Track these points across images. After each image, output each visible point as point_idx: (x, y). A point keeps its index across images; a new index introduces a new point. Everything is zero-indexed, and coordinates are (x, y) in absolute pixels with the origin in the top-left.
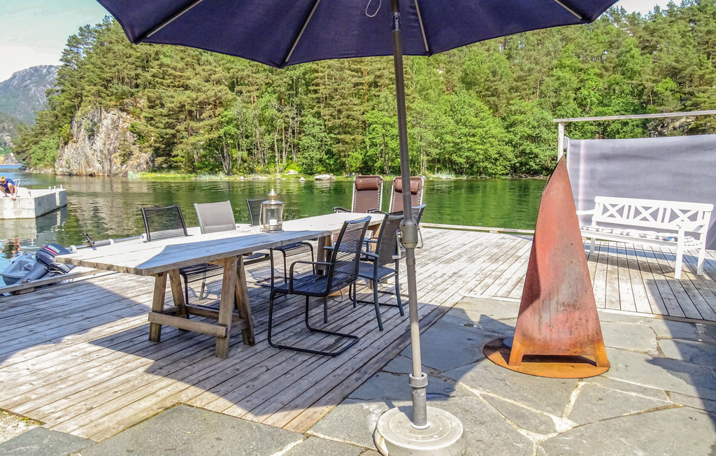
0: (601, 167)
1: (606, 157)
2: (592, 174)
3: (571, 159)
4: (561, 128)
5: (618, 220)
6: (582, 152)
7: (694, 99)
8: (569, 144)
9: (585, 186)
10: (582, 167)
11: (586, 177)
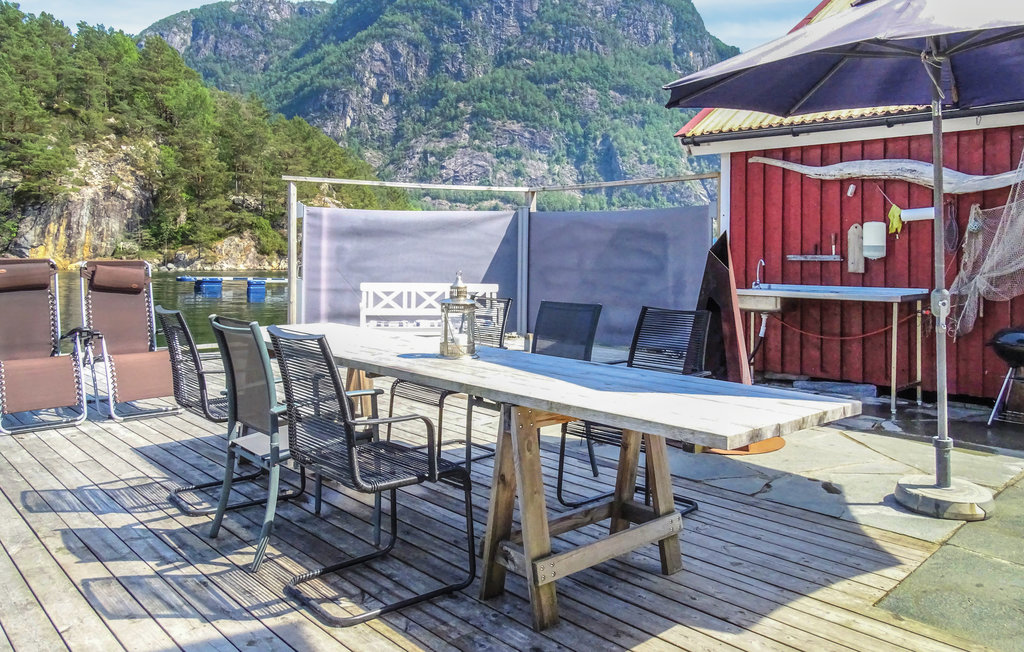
0: (350, 245)
1: (356, 233)
2: (339, 253)
3: (308, 233)
4: (293, 190)
5: (397, 311)
6: (325, 224)
7: (22, 151)
8: (305, 212)
9: (330, 270)
10: (325, 244)
11: (330, 259)
